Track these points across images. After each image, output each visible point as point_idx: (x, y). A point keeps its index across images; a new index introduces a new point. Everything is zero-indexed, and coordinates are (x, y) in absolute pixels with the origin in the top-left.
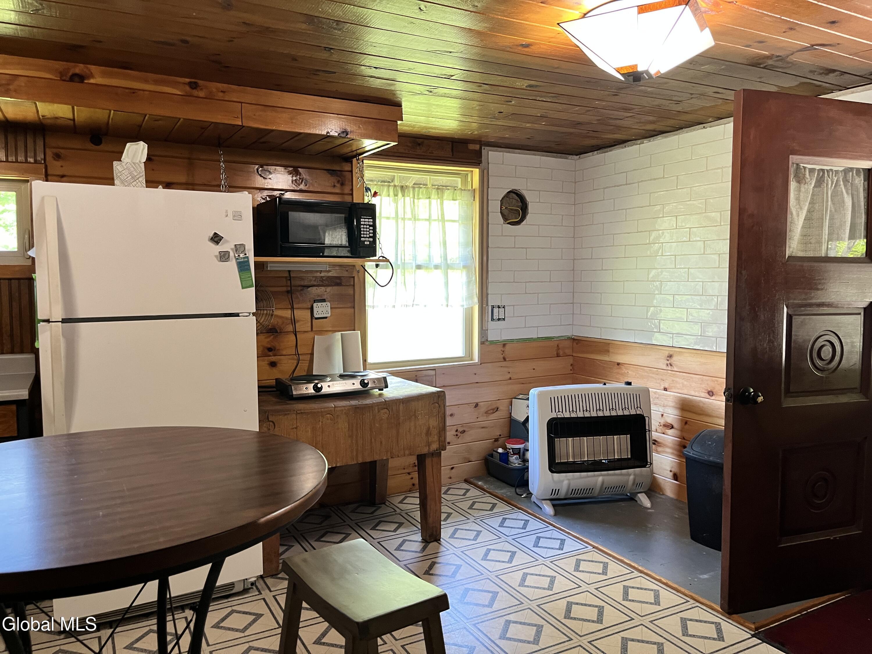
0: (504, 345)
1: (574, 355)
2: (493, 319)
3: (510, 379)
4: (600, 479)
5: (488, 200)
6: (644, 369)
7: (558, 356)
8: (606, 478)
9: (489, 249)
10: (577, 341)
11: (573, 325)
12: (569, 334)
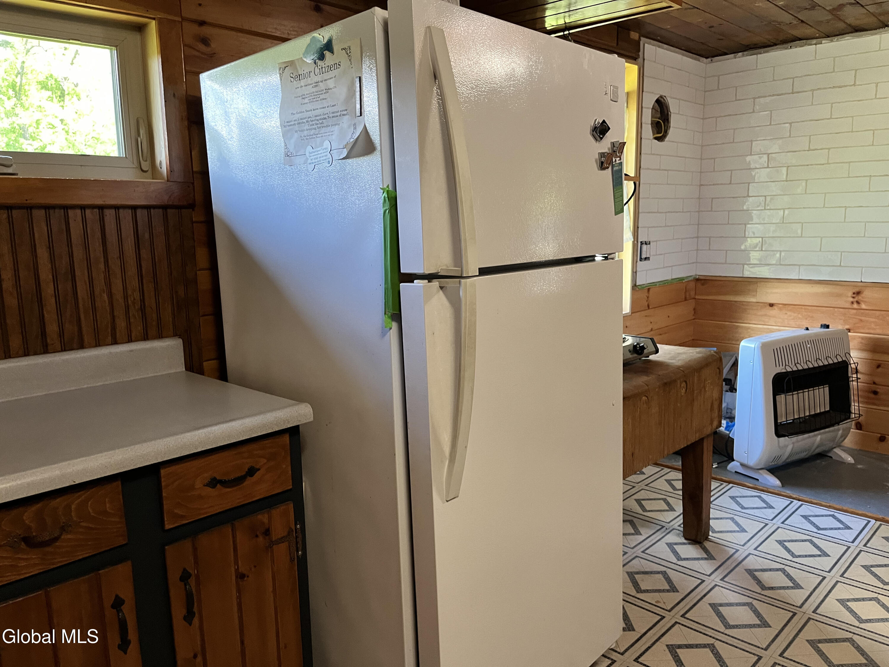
0: (649, 289)
1: (697, 297)
2: (641, 259)
3: (652, 330)
4: (819, 438)
5: (642, 107)
6: (808, 309)
7: (686, 299)
8: (824, 436)
9: (642, 171)
10: (703, 281)
11: (696, 262)
12: (692, 273)
